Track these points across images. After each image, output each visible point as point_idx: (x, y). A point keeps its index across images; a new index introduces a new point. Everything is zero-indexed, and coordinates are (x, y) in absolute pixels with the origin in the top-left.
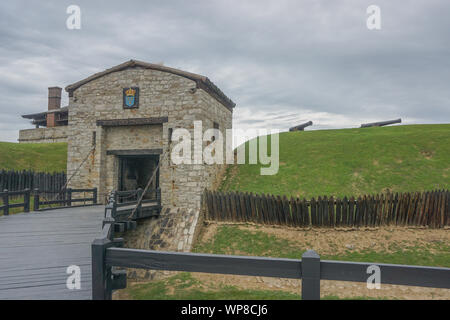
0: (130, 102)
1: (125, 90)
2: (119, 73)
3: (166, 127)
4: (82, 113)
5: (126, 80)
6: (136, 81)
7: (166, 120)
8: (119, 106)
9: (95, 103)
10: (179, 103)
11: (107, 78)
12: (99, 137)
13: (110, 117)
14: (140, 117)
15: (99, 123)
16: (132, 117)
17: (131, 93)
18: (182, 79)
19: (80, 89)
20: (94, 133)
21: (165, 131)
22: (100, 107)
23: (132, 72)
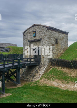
0: (34, 35)
1: (33, 32)
4: (26, 39)
5: (33, 29)
6: (35, 29)
7: (41, 39)
8: (32, 36)
9: (28, 36)
10: (44, 34)
11: (30, 29)
12: (29, 44)
13: (31, 39)
14: (36, 39)
15: (29, 41)
16: (35, 39)
17: (34, 33)
18: (44, 28)
19: (25, 33)
20: (28, 44)
21: (41, 42)
22: (29, 37)
23: (34, 27)
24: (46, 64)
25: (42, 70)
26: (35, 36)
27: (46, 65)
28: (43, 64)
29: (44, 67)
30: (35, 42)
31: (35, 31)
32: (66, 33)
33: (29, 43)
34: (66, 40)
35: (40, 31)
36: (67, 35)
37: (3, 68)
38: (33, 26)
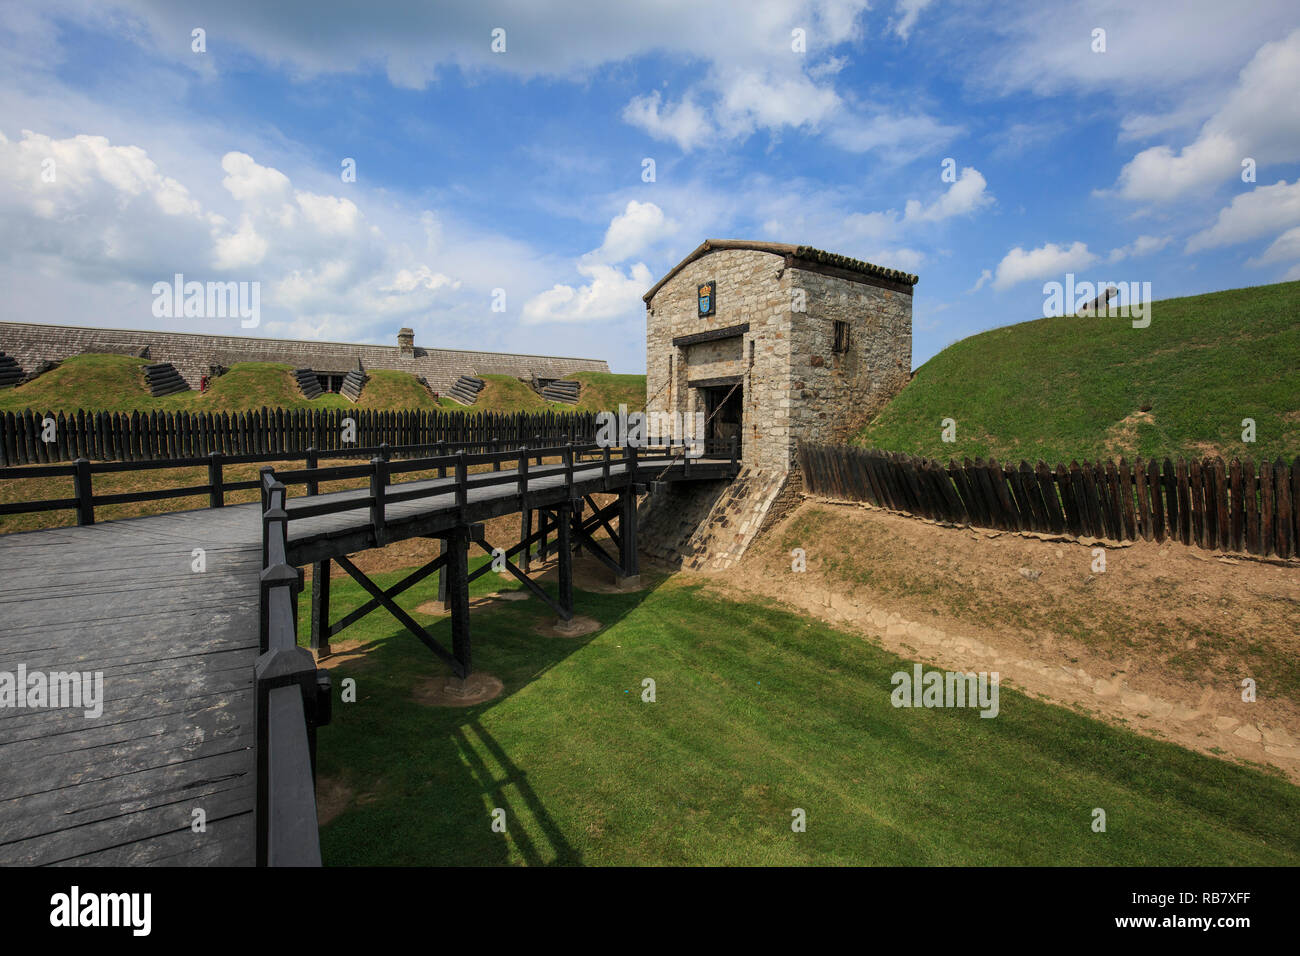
0: (705, 308)
1: (700, 288)
2: (694, 264)
3: (747, 338)
4: (659, 330)
5: (697, 273)
6: (713, 271)
7: (746, 327)
8: (695, 314)
9: (672, 313)
10: (763, 298)
11: (683, 273)
12: (675, 359)
13: (687, 332)
14: (717, 327)
15: (676, 342)
16: (708, 328)
17: (706, 291)
18: (768, 257)
19: (656, 296)
20: (671, 356)
21: (746, 346)
22: (676, 318)
23: (708, 259)
24: (774, 474)
25: (752, 512)
26: (710, 313)
27: (774, 481)
28: (753, 474)
29: (764, 497)
30: (709, 350)
31: (713, 285)
32: (901, 283)
33: (675, 351)
34: (902, 331)
35: (739, 277)
36: (910, 293)
37: (561, 488)
38: (699, 255)
